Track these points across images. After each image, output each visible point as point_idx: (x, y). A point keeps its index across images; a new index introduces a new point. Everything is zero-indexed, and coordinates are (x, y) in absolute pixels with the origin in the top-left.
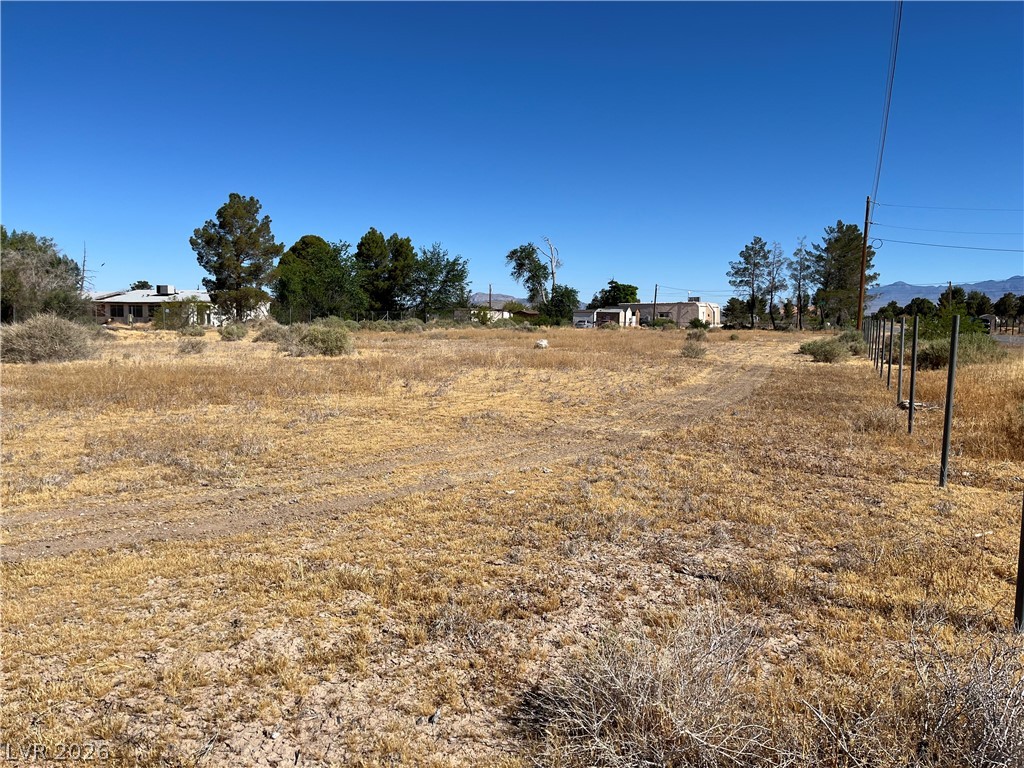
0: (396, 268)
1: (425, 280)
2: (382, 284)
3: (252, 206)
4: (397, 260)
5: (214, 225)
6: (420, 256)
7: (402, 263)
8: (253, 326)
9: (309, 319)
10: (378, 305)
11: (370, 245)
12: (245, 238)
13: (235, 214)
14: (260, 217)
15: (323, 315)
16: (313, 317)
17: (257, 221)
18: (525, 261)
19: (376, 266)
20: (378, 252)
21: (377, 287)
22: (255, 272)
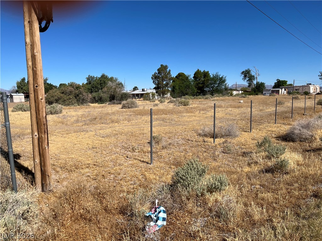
0: (205, 80)
1: (213, 83)
2: (200, 85)
3: (166, 67)
4: (205, 78)
5: (157, 73)
6: (212, 76)
7: (206, 78)
8: (166, 99)
9: (180, 97)
10: (199, 91)
11: (197, 74)
12: (164, 76)
13: (162, 70)
14: (168, 70)
15: (184, 95)
16: (182, 96)
17: (167, 71)
18: (247, 74)
19: (199, 80)
20: (200, 76)
21: (199, 86)
22: (167, 85)
